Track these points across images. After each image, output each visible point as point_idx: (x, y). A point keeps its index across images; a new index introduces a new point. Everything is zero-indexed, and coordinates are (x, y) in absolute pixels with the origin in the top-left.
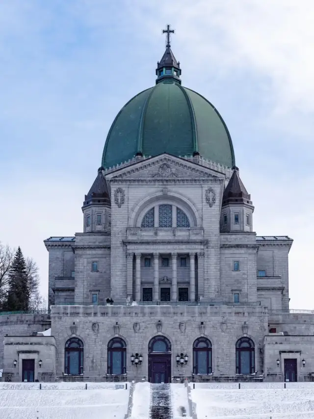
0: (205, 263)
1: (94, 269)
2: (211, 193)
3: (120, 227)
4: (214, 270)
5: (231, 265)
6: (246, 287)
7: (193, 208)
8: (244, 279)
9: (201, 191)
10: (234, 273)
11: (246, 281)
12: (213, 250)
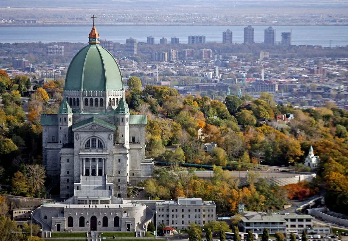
0: (108, 162)
1: (68, 161)
2: (110, 136)
3: (77, 149)
5: (118, 160)
6: (123, 169)
9: (107, 135)
11: (123, 166)
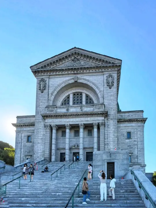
0: (106, 132)
2: (110, 77)
3: (42, 107)
4: (113, 137)
5: (125, 134)
6: (136, 151)
7: (97, 90)
8: (135, 145)
9: (102, 78)
10: (127, 141)
11: (136, 146)
12: (112, 121)
